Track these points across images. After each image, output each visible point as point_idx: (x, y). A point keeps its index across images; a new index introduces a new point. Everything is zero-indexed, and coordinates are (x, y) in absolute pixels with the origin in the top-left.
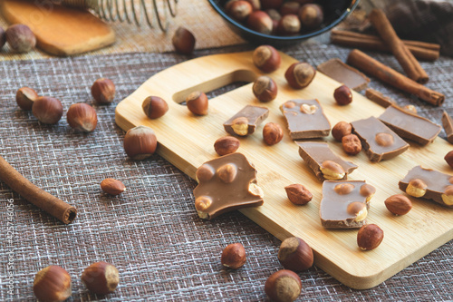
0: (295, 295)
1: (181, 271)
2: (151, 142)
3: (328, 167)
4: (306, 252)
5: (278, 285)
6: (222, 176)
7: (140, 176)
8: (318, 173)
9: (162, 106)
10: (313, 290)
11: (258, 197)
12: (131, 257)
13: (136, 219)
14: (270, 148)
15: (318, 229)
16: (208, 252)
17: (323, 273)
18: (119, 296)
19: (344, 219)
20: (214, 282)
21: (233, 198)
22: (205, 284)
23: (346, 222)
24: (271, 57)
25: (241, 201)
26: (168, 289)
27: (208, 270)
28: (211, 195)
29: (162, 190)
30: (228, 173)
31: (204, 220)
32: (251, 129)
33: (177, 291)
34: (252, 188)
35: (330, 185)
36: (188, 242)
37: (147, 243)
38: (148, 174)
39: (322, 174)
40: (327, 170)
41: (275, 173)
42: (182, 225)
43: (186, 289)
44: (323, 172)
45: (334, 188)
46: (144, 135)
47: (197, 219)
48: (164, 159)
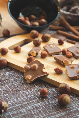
0: (69, 102)
1: (27, 100)
2: (5, 61)
3: (66, 61)
4: (68, 88)
5: (63, 99)
6: (33, 68)
7: (4, 73)
8: (62, 64)
9: (6, 50)
10: (73, 100)
11: (47, 73)
12: (9, 99)
13: (6, 86)
14: (44, 59)
15: (68, 80)
16: (34, 93)
17: (74, 94)
18: (8, 112)
19: (77, 76)
20: (40, 102)
21: (38, 75)
22: (37, 103)
23: (77, 77)
24: (36, 33)
25: (41, 75)
26: (25, 107)
27: (36, 99)
28: (31, 74)
29: (12, 76)
30: (35, 67)
31: (30, 83)
32: (37, 54)
33: (28, 107)
34: (44, 70)
35: (68, 66)
36: (26, 91)
37: (13, 93)
38: (6, 72)
39: (64, 64)
40: (66, 62)
41: (48, 66)
42: (23, 86)
43: (31, 106)
44: (64, 63)
45: (69, 67)
46: (3, 59)
47: (27, 83)
48: (10, 67)
